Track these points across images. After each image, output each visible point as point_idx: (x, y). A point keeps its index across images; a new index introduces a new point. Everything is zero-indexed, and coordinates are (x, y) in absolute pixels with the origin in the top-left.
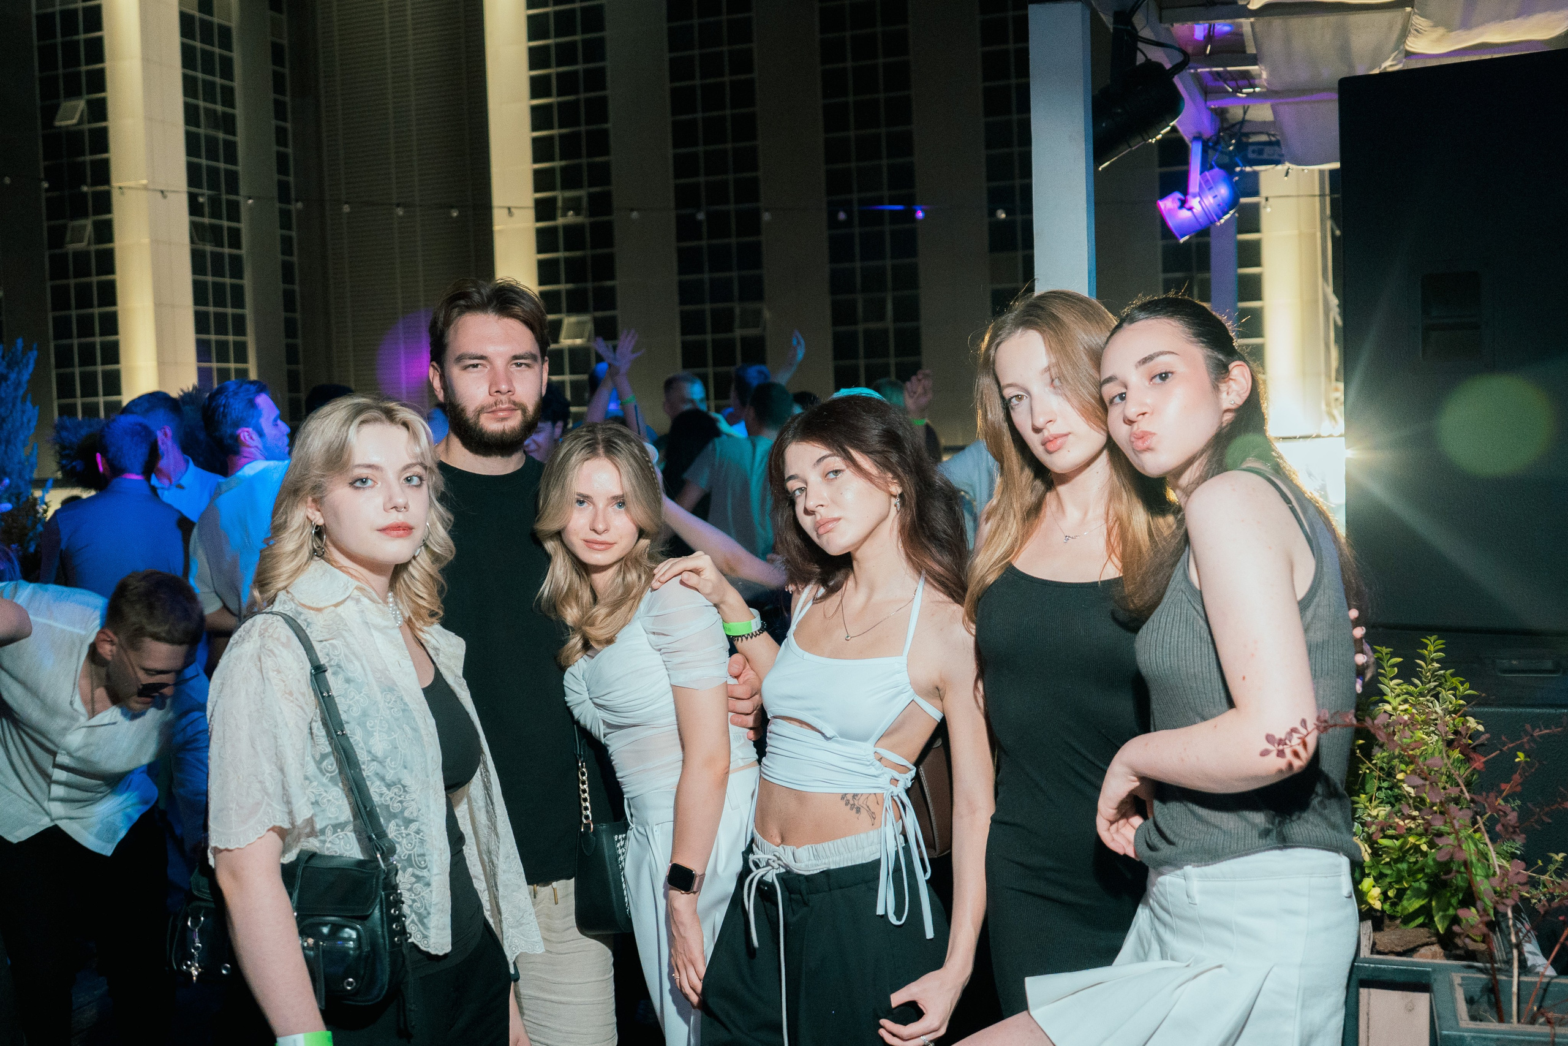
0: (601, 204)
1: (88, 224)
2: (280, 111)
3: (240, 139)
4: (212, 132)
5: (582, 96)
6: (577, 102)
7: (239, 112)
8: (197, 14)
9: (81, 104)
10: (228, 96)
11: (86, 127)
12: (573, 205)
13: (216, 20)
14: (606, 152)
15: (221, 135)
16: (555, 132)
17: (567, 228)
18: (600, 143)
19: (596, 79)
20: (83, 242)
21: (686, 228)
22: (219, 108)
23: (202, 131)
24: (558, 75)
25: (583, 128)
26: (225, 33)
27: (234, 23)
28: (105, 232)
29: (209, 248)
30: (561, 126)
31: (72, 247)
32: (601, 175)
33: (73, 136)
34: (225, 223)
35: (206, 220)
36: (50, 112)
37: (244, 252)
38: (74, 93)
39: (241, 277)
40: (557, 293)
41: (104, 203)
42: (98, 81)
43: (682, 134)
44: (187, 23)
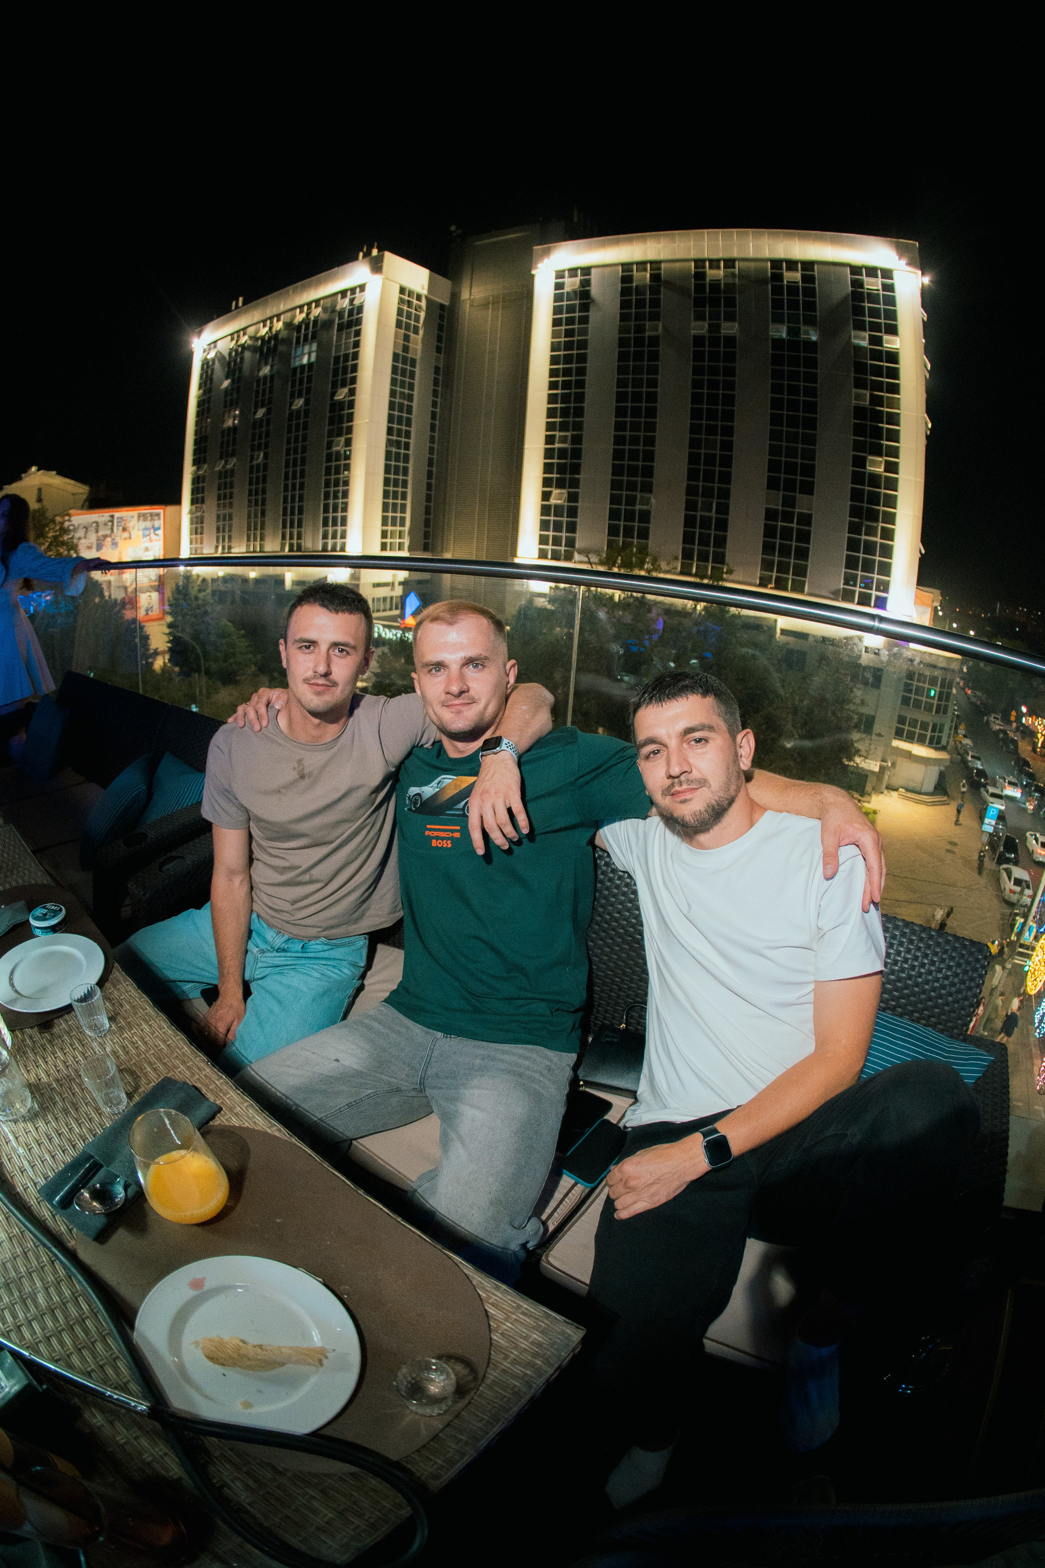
0: (577, 440)
1: (343, 439)
2: (435, 393)
3: (415, 404)
4: (401, 401)
5: (573, 391)
6: (570, 393)
7: (416, 393)
8: (401, 353)
9: (346, 390)
10: (411, 387)
11: (347, 399)
12: (563, 440)
13: (409, 356)
14: (582, 416)
15: (406, 403)
16: (558, 406)
17: (559, 449)
18: (579, 412)
19: (581, 384)
20: (339, 447)
21: (618, 455)
22: (406, 391)
23: (397, 400)
24: (563, 381)
25: (572, 405)
26: (413, 362)
27: (418, 356)
28: (348, 443)
29: (394, 450)
30: (562, 403)
31: (335, 449)
32: (578, 426)
33: (341, 404)
34: (403, 440)
35: (394, 438)
36: (333, 394)
37: (410, 452)
38: (343, 385)
39: (408, 463)
40: (552, 464)
41: (350, 430)
42: (354, 380)
43: (620, 412)
44: (396, 357)
